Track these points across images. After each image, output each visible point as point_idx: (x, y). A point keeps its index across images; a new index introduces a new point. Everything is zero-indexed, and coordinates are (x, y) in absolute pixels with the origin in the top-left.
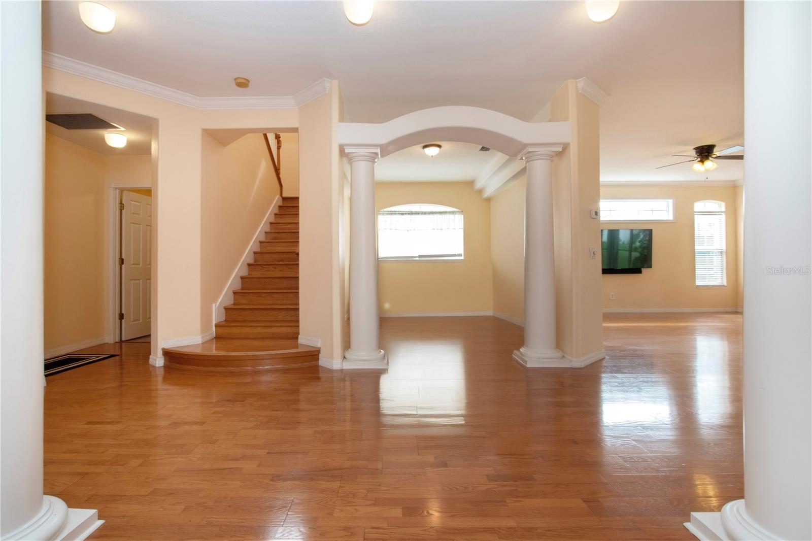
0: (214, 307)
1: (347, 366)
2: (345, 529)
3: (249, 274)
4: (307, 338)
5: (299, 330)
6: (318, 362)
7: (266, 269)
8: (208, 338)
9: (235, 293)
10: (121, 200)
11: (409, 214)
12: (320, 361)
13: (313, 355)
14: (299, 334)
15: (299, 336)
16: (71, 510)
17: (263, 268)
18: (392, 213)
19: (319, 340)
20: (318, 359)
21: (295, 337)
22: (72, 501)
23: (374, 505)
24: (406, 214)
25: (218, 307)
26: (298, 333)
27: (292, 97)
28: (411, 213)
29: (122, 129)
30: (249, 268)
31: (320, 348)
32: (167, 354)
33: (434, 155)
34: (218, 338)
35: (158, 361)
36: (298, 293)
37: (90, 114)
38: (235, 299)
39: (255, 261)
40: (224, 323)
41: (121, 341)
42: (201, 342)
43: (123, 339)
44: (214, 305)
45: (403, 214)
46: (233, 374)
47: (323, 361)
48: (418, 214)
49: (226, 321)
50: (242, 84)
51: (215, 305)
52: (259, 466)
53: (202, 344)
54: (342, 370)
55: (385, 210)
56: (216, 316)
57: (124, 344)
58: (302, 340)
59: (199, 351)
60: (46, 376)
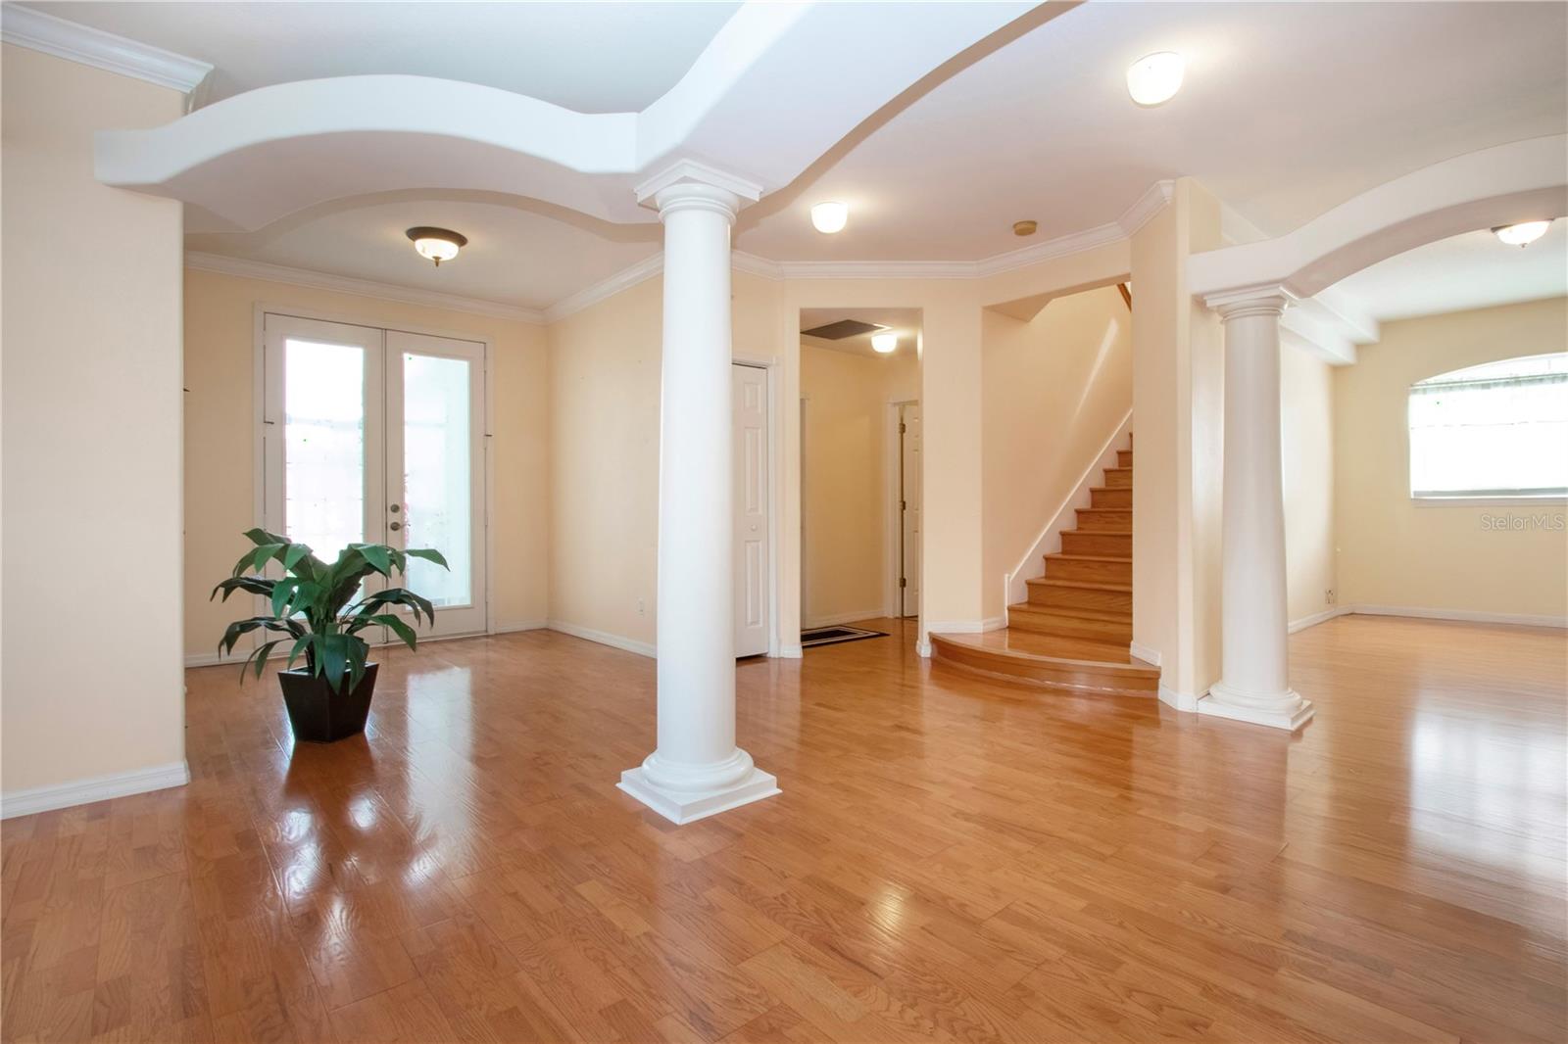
0: (1008, 578)
1: (1206, 708)
2: (993, 889)
3: (1079, 529)
4: (1143, 650)
5: (1131, 631)
6: (1157, 693)
7: (1107, 520)
8: (996, 626)
9: (1047, 559)
10: (902, 420)
11: (1507, 384)
12: (1159, 691)
13: (1150, 679)
14: (1132, 639)
15: (1132, 643)
16: (757, 770)
17: (1101, 516)
18: (1450, 386)
19: (1160, 655)
20: (1156, 688)
21: (1125, 642)
22: (760, 763)
23: (1054, 885)
24: (1496, 385)
25: (1015, 579)
26: (1130, 638)
27: (1115, 223)
28: (1517, 381)
29: (887, 328)
30: (1078, 517)
31: (1160, 668)
32: (936, 641)
33: (1528, 241)
34: (1012, 628)
35: (925, 650)
36: (1131, 563)
37: (848, 321)
38: (1047, 570)
39: (1093, 505)
40: (1025, 607)
41: (903, 618)
42: (982, 631)
43: (906, 615)
44: (1007, 575)
45: (1486, 385)
46: (1009, 685)
47: (1164, 694)
48: (1541, 380)
49: (1029, 603)
50: (1026, 229)
51: (1009, 578)
52: (952, 797)
53: (984, 633)
54: (1195, 716)
55: (1431, 380)
56: (1012, 591)
57: (905, 622)
58: (1136, 650)
59: (977, 644)
60: (804, 647)
